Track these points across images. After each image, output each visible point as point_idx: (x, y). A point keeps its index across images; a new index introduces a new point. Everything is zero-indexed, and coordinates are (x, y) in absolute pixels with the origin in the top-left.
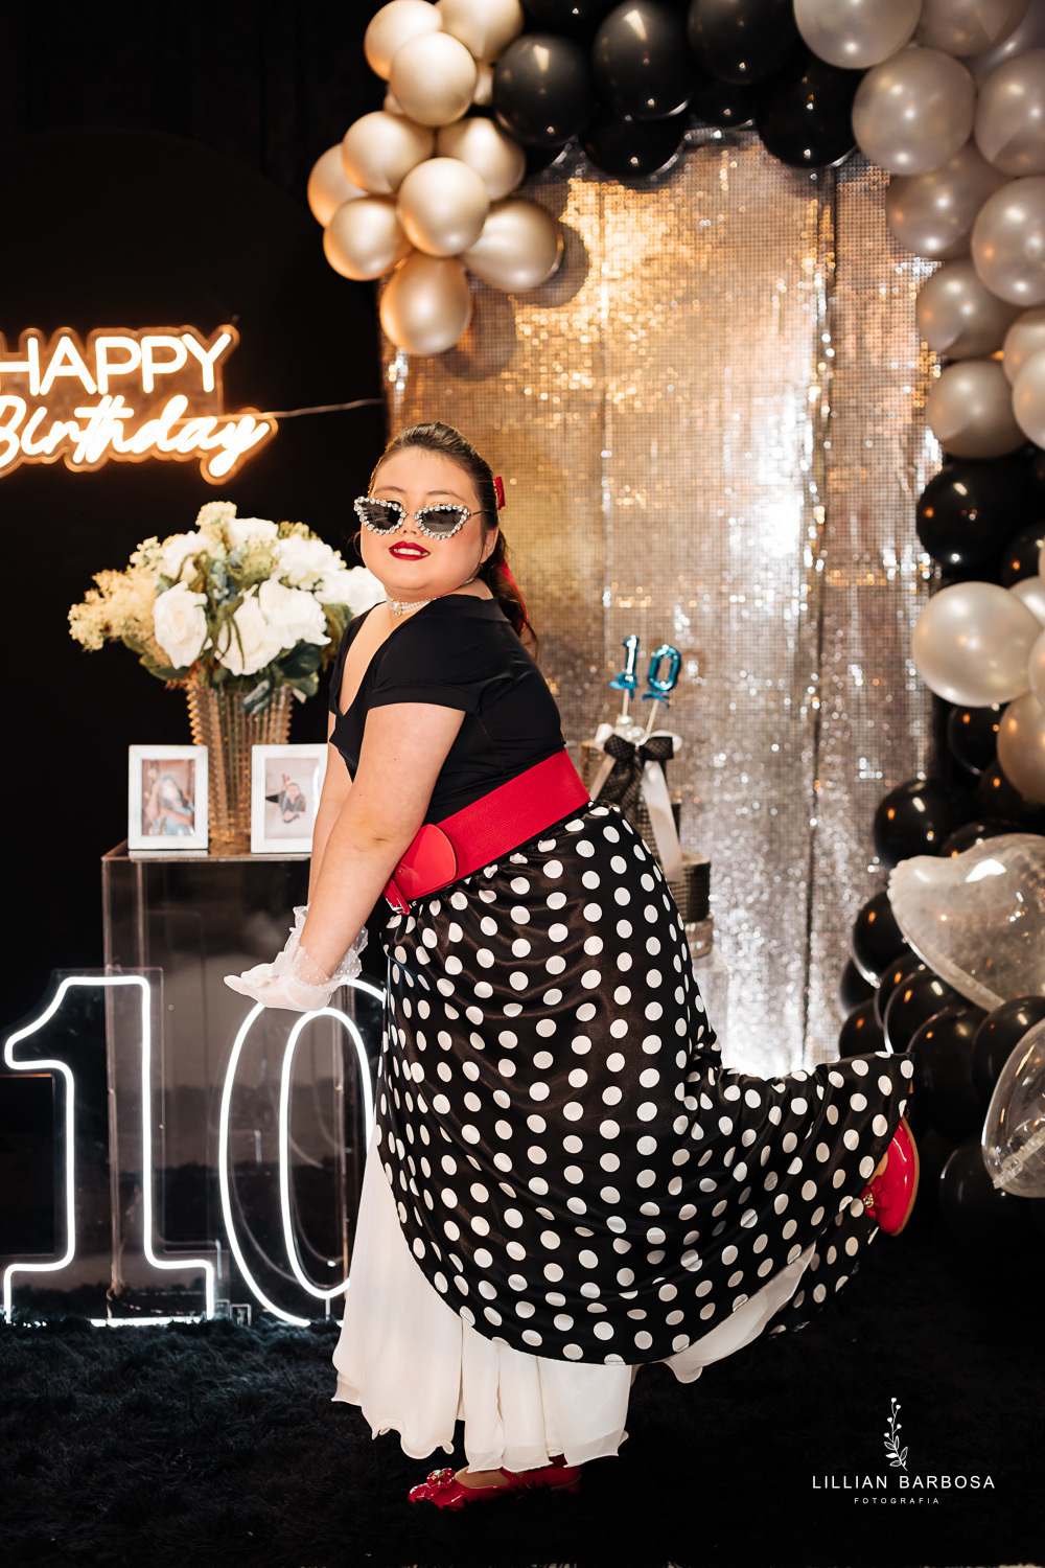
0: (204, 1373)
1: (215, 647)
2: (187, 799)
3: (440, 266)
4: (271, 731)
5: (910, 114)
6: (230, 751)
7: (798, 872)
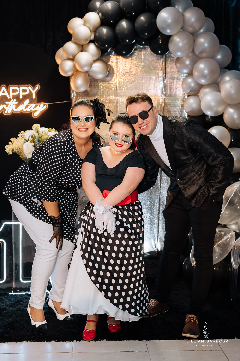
3: (83, 74)
5: (181, 45)
7: (157, 201)
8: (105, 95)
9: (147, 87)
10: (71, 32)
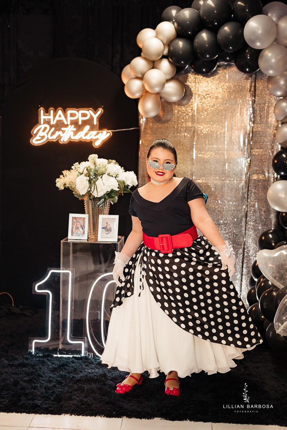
0: (79, 369)
1: (91, 190)
2: (83, 227)
3: (153, 95)
4: (104, 211)
5: (273, 61)
6: (94, 216)
7: (240, 252)
8: (181, 122)
9: (231, 112)
10: (140, 45)
